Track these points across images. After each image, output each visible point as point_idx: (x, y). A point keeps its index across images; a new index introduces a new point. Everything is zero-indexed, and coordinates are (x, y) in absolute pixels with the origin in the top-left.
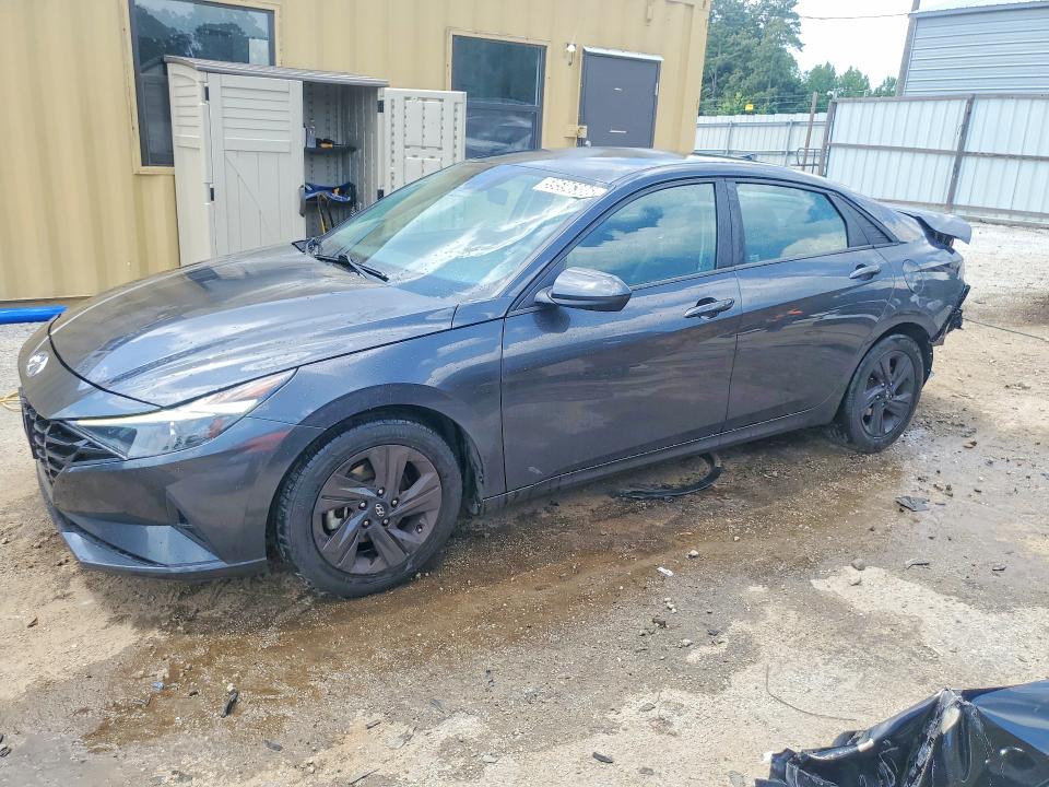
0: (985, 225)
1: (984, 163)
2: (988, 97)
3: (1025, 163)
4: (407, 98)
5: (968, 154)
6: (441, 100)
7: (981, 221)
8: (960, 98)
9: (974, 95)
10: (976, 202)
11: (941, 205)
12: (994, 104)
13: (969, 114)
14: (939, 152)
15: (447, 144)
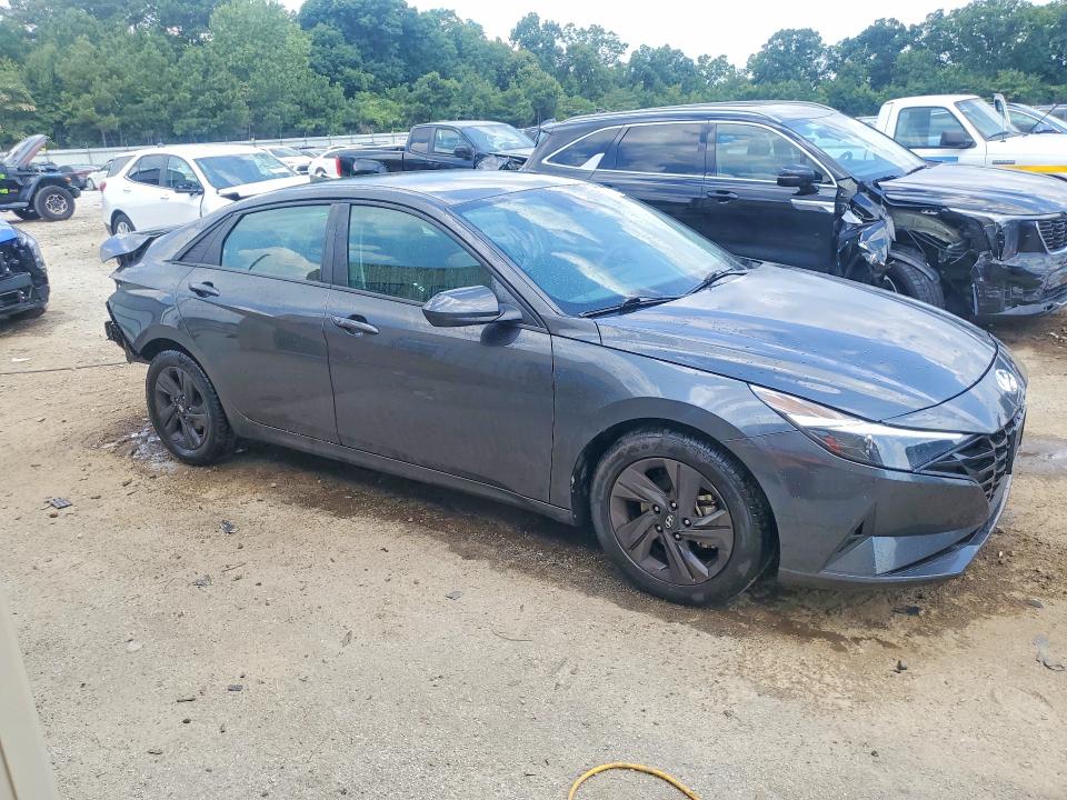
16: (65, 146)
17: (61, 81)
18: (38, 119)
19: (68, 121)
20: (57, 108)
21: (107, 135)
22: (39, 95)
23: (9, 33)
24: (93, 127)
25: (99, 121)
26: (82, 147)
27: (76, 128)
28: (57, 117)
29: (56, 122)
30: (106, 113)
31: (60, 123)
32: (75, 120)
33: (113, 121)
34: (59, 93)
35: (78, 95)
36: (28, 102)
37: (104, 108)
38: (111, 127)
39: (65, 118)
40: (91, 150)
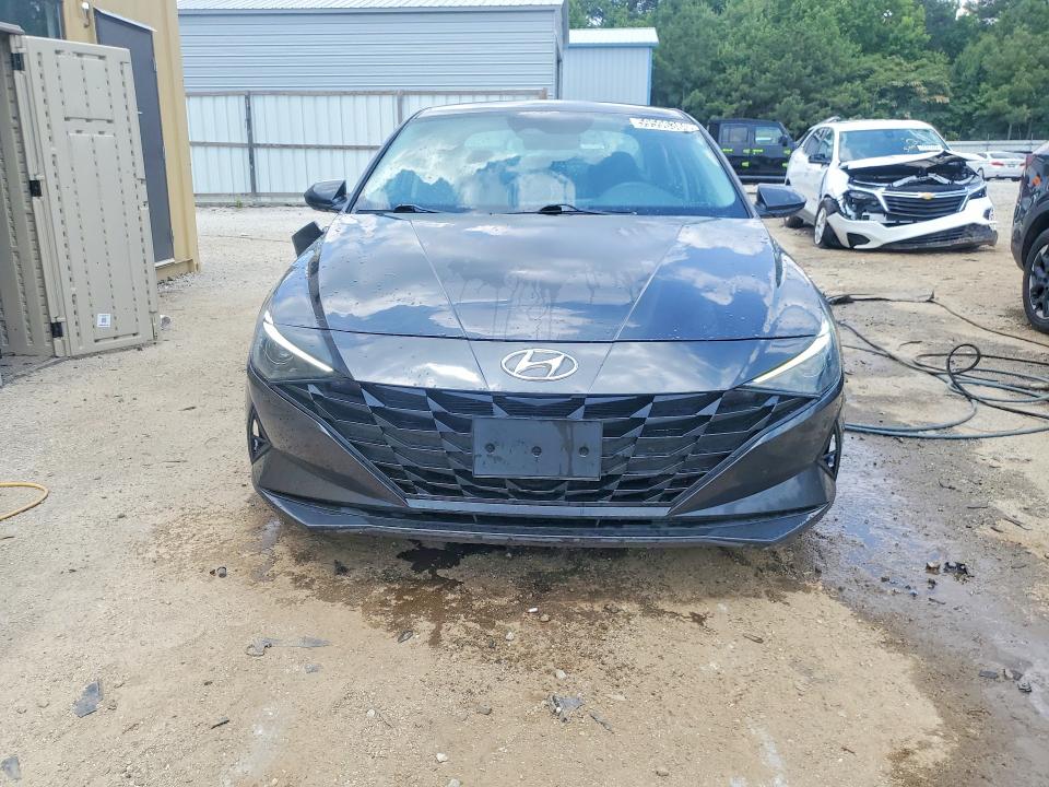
0: (292, 208)
1: (274, 153)
2: (263, 94)
3: (309, 151)
4: (57, 52)
5: (258, 145)
6: (101, 57)
7: (287, 205)
8: (239, 94)
9: (249, 92)
10: (276, 189)
11: (246, 194)
12: (270, 100)
13: (249, 109)
14: (231, 145)
15: (119, 116)
16: (966, 137)
17: (986, 72)
18: (951, 111)
19: (977, 113)
20: (972, 100)
21: (1015, 127)
22: (959, 87)
23: (966, 28)
24: (1001, 119)
25: (1010, 112)
26: (984, 139)
27: (984, 120)
28: (968, 108)
29: (966, 113)
30: (1019, 104)
31: (970, 114)
32: (985, 112)
33: (1024, 112)
34: (979, 84)
35: (996, 87)
36: (945, 95)
37: (1019, 99)
38: (1020, 120)
39: (976, 109)
40: (990, 142)
